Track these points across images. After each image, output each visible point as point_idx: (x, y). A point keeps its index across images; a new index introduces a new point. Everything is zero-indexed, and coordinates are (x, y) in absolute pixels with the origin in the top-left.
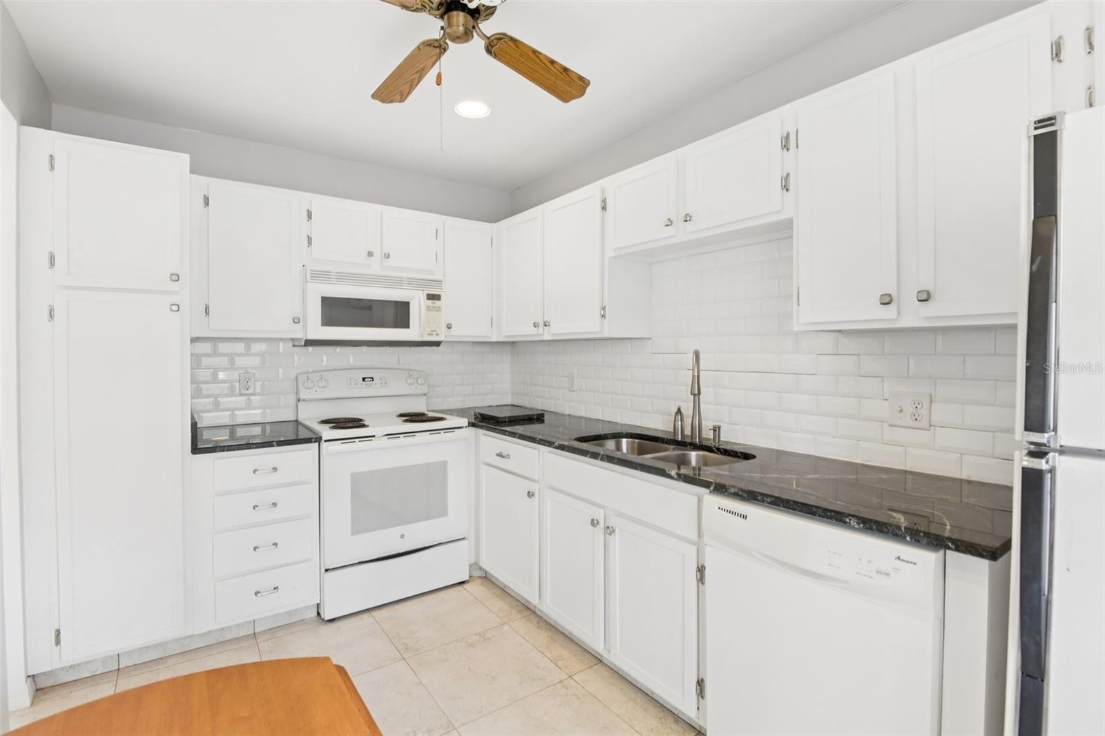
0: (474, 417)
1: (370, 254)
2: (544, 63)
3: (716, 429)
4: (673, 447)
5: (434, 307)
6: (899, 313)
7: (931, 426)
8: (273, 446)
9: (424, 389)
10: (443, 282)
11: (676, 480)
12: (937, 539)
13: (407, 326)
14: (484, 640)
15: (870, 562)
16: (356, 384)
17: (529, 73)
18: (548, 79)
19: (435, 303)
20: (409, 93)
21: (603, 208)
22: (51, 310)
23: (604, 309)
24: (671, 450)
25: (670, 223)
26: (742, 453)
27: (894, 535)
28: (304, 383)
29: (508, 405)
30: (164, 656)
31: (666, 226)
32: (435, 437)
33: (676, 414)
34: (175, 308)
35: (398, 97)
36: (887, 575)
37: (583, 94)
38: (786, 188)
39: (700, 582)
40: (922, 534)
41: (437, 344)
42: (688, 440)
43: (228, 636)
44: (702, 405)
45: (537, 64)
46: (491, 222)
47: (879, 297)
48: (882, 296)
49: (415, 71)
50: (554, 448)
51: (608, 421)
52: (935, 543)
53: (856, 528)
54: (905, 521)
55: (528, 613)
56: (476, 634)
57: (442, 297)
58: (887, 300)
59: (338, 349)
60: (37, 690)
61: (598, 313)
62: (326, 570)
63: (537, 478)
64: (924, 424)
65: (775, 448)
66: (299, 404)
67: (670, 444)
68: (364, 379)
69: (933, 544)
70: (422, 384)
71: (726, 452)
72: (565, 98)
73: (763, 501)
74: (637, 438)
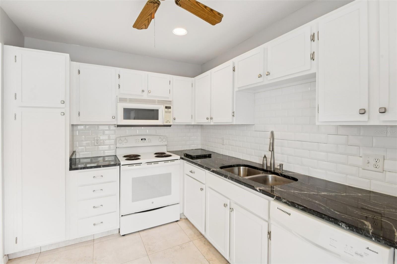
0: (184, 155)
1: (143, 91)
2: (202, 8)
3: (281, 165)
4: (262, 172)
5: (168, 111)
6: (369, 118)
7: (384, 171)
8: (101, 167)
9: (166, 143)
10: (172, 101)
11: (259, 192)
12: (390, 242)
13: (158, 119)
14: (182, 248)
15: (352, 247)
16: (139, 141)
17: (196, 13)
18: (205, 15)
19: (168, 110)
20: (148, 25)
21: (234, 70)
22: (15, 115)
23: (233, 113)
24: (261, 173)
25: (260, 76)
26: (292, 177)
27: (365, 236)
28: (118, 141)
29: (200, 149)
30: (58, 247)
31: (259, 77)
32: (167, 164)
33: (264, 157)
34: (63, 114)
35: (144, 26)
36: (361, 256)
37: (221, 21)
38: (313, 59)
39: (269, 239)
40: (381, 238)
41: (170, 126)
42: (269, 169)
43: (84, 240)
44: (275, 154)
45: (199, 8)
46: (192, 77)
47: (359, 110)
48: (360, 110)
49: (148, 15)
50: (210, 171)
51: (237, 158)
52: (389, 244)
53: (345, 229)
54: (371, 228)
55: (201, 237)
56: (178, 245)
57: (172, 108)
58: (363, 112)
59: (132, 128)
60: (9, 260)
61: (231, 114)
62: (122, 216)
63: (204, 183)
64: (380, 169)
65: (307, 175)
66: (117, 149)
67: (261, 170)
68: (142, 139)
69: (388, 245)
70: (165, 141)
71: (285, 176)
72: (213, 23)
73: (298, 208)
74: (247, 167)
